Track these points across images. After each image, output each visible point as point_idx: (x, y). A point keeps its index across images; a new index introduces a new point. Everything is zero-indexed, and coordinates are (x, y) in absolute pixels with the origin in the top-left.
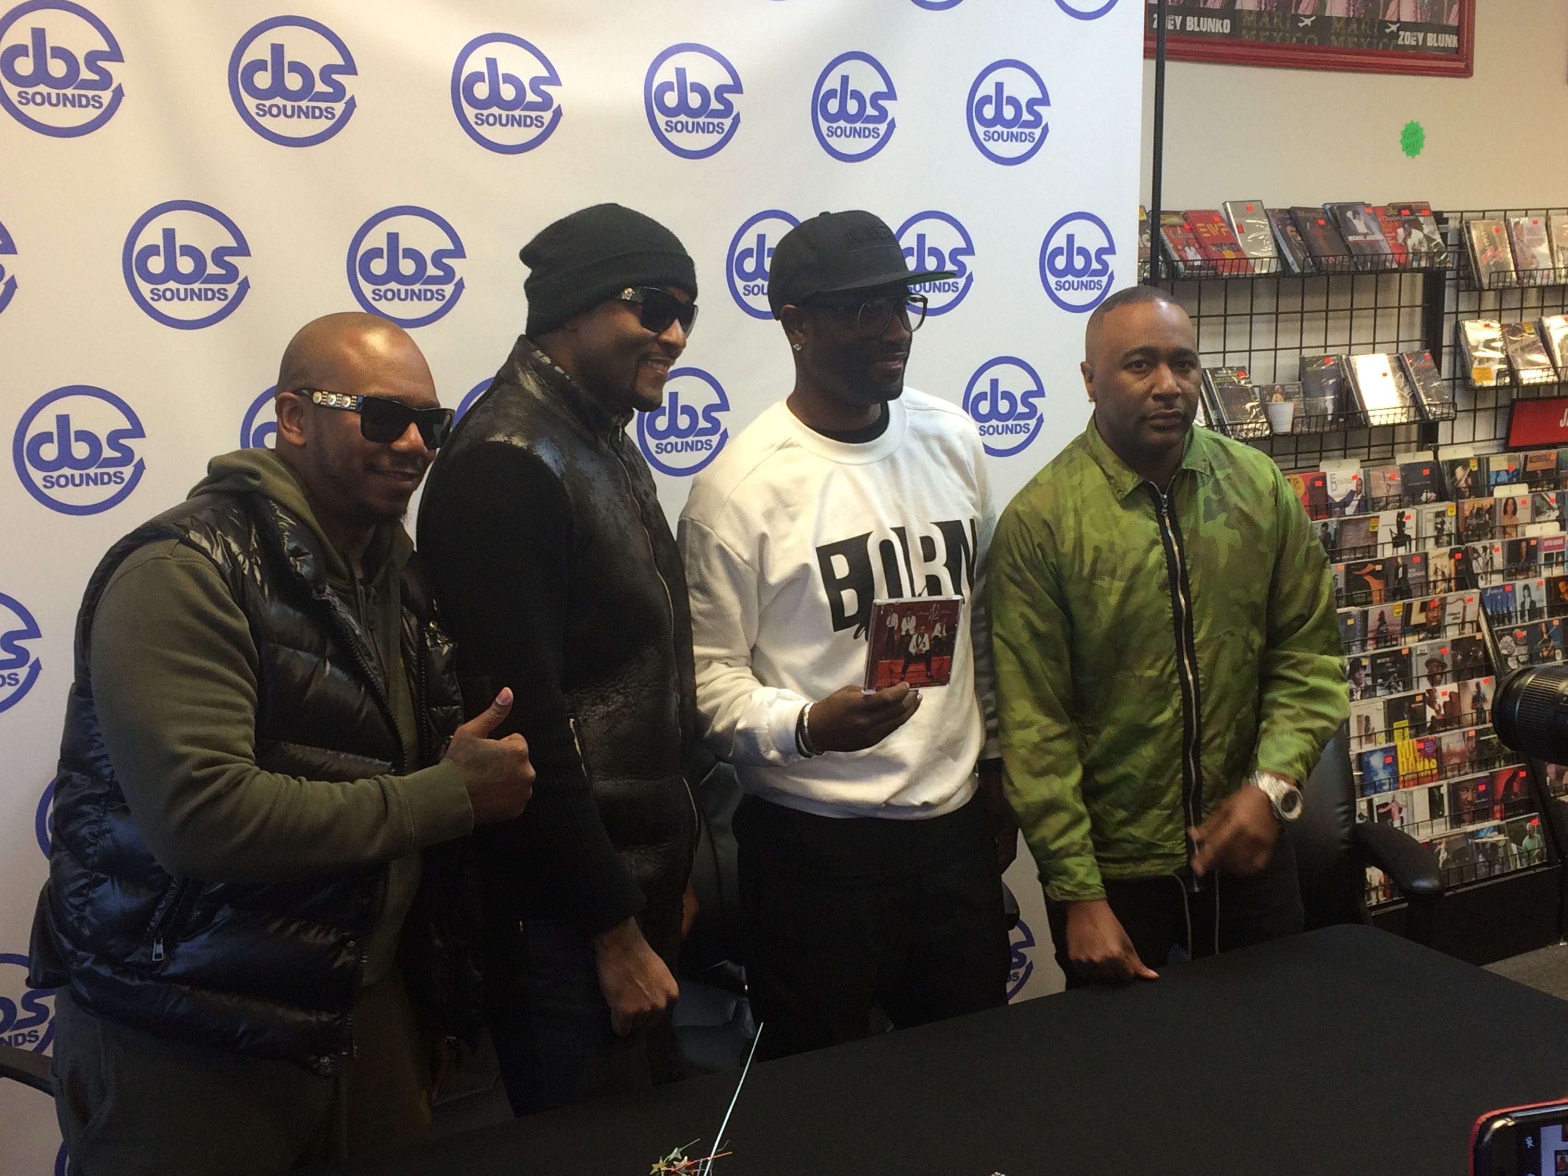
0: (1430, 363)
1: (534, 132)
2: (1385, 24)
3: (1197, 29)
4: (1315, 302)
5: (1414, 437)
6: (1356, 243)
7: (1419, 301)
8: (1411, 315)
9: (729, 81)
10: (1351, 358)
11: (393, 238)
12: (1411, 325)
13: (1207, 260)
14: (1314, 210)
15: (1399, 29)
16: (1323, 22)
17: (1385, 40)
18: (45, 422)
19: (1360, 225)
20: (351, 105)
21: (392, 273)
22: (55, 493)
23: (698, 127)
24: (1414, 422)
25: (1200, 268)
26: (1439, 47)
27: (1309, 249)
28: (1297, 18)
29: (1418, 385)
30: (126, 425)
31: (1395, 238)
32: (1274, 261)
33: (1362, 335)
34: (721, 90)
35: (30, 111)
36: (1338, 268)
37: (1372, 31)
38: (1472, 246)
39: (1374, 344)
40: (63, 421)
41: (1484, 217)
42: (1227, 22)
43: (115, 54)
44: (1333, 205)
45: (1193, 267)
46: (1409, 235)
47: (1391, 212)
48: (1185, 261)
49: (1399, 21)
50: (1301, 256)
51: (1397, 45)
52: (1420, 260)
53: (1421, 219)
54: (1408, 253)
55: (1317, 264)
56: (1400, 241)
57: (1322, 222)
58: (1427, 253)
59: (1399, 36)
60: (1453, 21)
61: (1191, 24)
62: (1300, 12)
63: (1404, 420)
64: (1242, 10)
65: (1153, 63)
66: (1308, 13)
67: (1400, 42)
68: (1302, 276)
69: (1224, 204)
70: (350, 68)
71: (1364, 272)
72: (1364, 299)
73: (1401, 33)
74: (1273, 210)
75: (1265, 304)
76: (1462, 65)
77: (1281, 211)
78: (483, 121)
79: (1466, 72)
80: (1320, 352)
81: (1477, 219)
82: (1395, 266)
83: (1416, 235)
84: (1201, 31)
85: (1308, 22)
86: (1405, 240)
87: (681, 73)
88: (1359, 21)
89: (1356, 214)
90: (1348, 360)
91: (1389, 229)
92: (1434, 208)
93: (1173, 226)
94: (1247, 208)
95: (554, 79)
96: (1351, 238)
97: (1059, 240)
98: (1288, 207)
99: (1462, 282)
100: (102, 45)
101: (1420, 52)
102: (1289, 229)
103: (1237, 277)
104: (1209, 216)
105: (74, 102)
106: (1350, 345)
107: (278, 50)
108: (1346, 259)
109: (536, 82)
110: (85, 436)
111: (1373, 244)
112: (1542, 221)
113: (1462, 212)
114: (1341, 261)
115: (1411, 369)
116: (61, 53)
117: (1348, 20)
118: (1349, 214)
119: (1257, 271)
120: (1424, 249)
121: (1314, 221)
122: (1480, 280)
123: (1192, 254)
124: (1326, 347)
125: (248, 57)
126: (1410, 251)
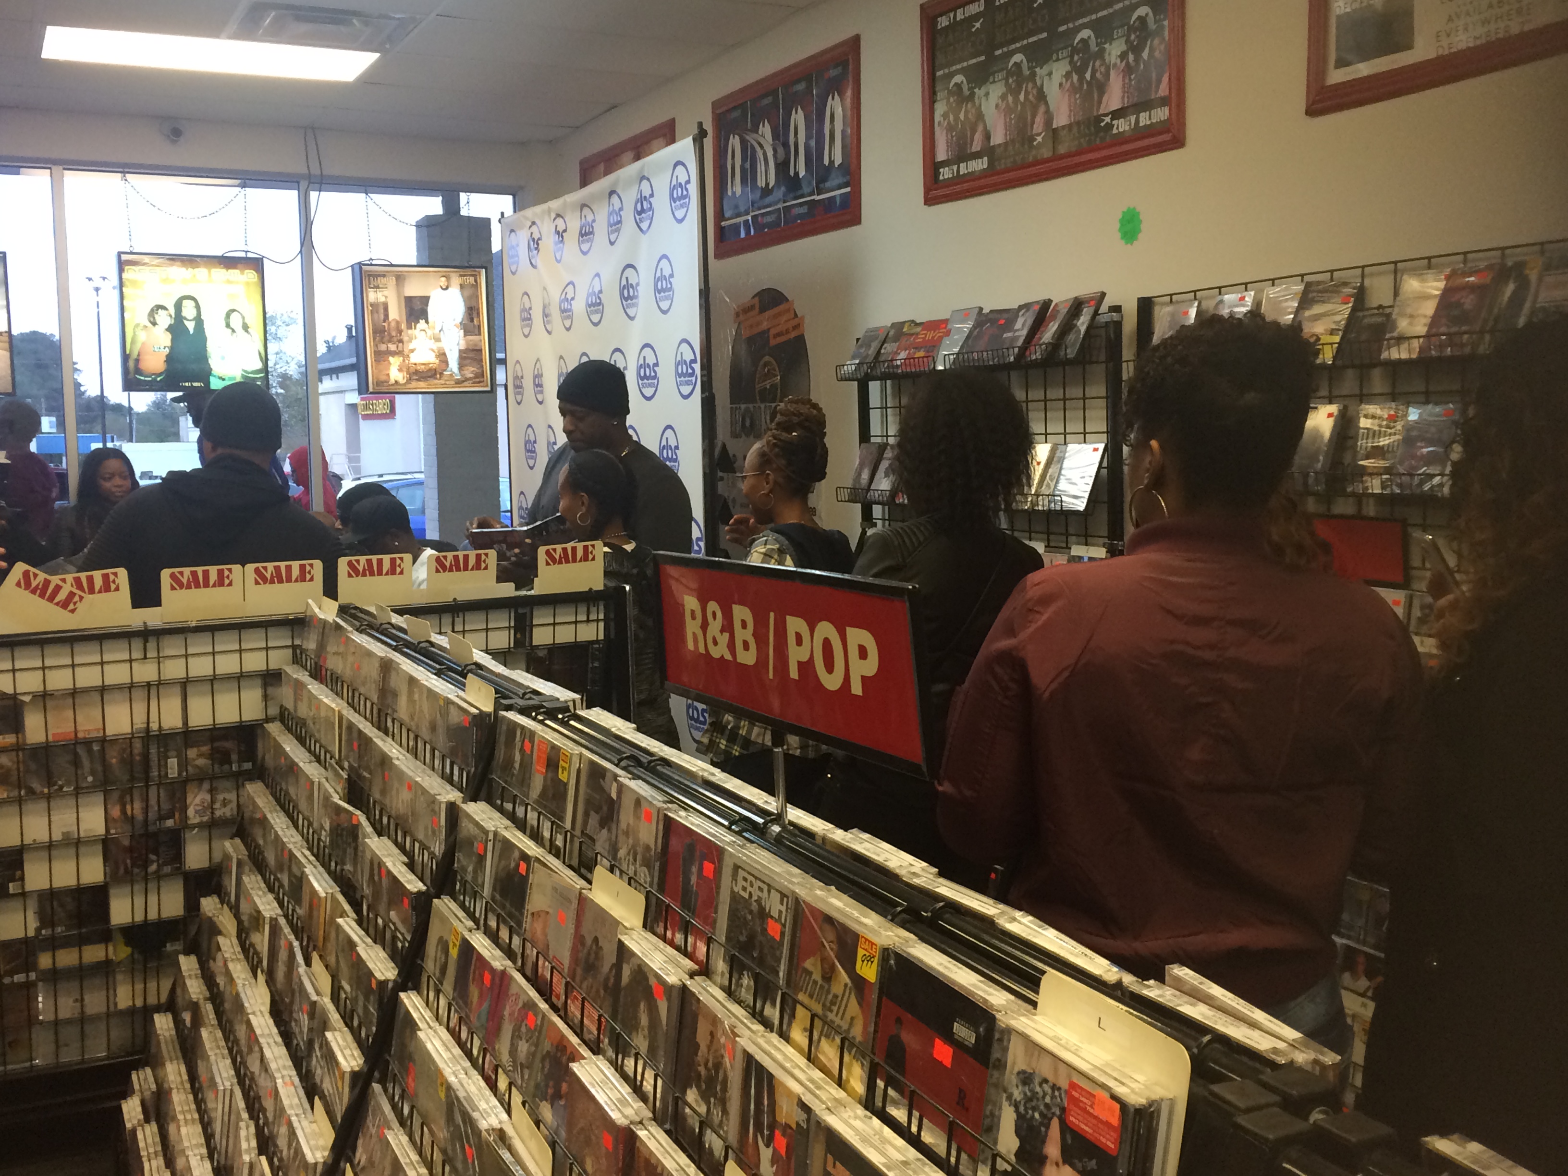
2: (1098, 119)
14: (1008, 311)
17: (1102, 134)
19: (1020, 322)
26: (1152, 126)
37: (1089, 129)
49: (1110, 112)
51: (1113, 135)
57: (1003, 322)
59: (1113, 126)
60: (1163, 91)
61: (962, 169)
64: (996, 146)
66: (1041, 129)
73: (1115, 122)
76: (1175, 136)
79: (1179, 142)
84: (968, 173)
85: (1042, 138)
88: (1078, 123)
89: (1025, 312)
94: (965, 315)
101: (1132, 135)
104: (940, 324)
117: (1071, 126)
118: (1022, 312)
121: (996, 322)
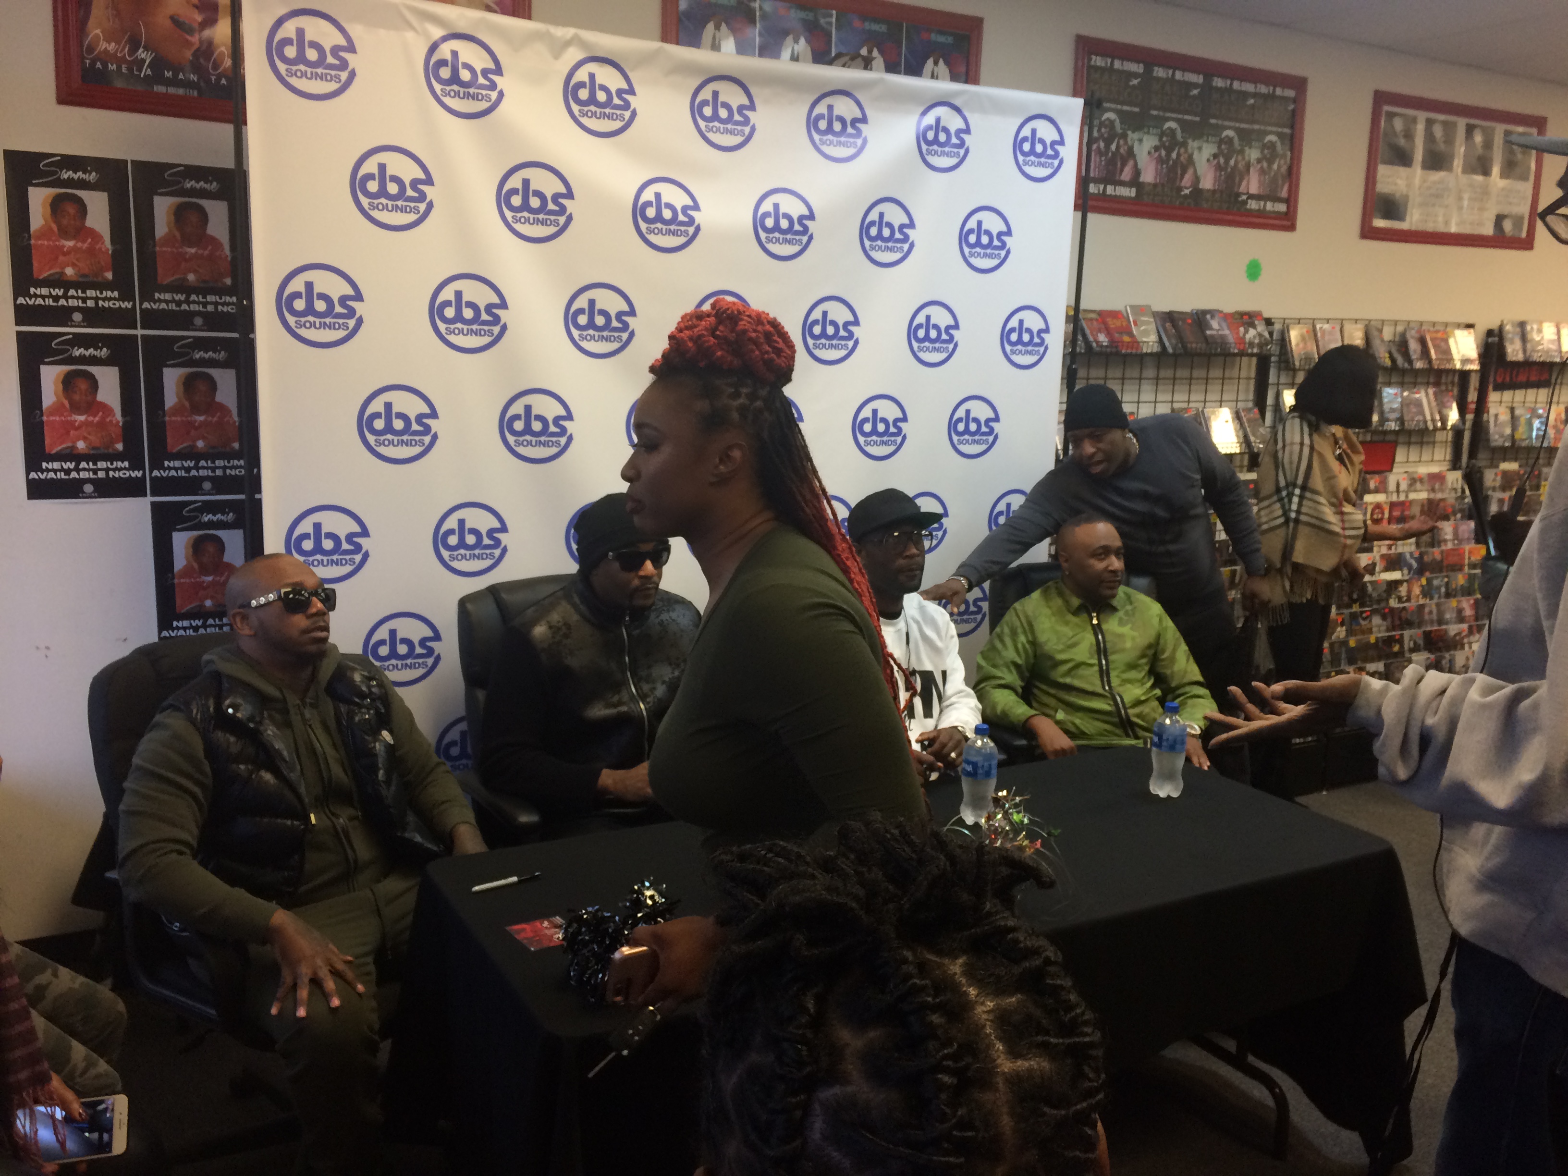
0: (1258, 416)
1: (682, 240)
3: (1113, 194)
4: (1182, 373)
5: (1246, 462)
6: (1212, 336)
7: (1253, 374)
8: (1248, 384)
9: (806, 212)
10: (1206, 410)
11: (592, 303)
12: (1247, 390)
13: (1112, 341)
14: (1186, 313)
15: (1248, 198)
16: (1197, 192)
17: (1238, 205)
18: (377, 406)
19: (1215, 324)
20: (570, 219)
21: (591, 325)
22: (382, 450)
23: (787, 241)
24: (1244, 453)
25: (1106, 346)
26: (1274, 212)
27: (1180, 337)
28: (1180, 189)
29: (1248, 429)
30: (427, 410)
31: (1238, 333)
32: (1156, 345)
33: (1213, 396)
34: (801, 218)
35: (375, 214)
36: (1198, 351)
38: (1290, 341)
39: (1221, 401)
40: (388, 406)
41: (1299, 323)
42: (1134, 190)
43: (429, 181)
44: (1198, 311)
45: (1102, 346)
46: (1246, 332)
47: (1237, 316)
48: (1097, 342)
49: (1248, 193)
50: (1174, 341)
51: (1247, 210)
52: (1253, 348)
53: (1256, 322)
54: (1245, 343)
55: (1184, 347)
56: (1241, 335)
57: (1190, 321)
58: (1258, 344)
59: (1247, 203)
60: (1284, 194)
61: (1110, 190)
62: (1183, 184)
63: (1238, 451)
64: (1143, 183)
65: (1079, 214)
66: (1188, 185)
67: (1248, 207)
68: (1174, 355)
69: (1126, 307)
70: (570, 195)
71: (1216, 355)
72: (1216, 373)
73: (1249, 201)
74: (1157, 312)
75: (1150, 372)
76: (1289, 223)
77: (1164, 313)
78: (651, 231)
79: (1291, 228)
80: (1185, 405)
81: (1294, 324)
82: (1236, 351)
83: (1252, 332)
84: (1116, 196)
85: (1187, 192)
86: (1244, 335)
87: (776, 206)
88: (1221, 192)
89: (1212, 317)
90: (1203, 412)
91: (1233, 327)
92: (1266, 315)
93: (1091, 320)
94: (1140, 310)
95: (696, 207)
96: (1208, 332)
97: (1014, 323)
98: (1168, 310)
99: (1283, 365)
100: (421, 175)
101: (1261, 214)
102: (1168, 325)
103: (1131, 355)
104: (1115, 314)
105: (403, 210)
106: (1205, 402)
107: (526, 183)
108: (1204, 345)
109: (685, 209)
110: (402, 416)
111: (1223, 337)
112: (1338, 328)
113: (1285, 319)
114: (1200, 346)
115: (1245, 419)
116: (396, 179)
117: (1214, 192)
118: (1208, 317)
119: (1145, 351)
120: (1257, 341)
121: (1184, 321)
122: (1294, 364)
123: (1102, 338)
124: (1189, 402)
125: (508, 186)
126: (1247, 341)
